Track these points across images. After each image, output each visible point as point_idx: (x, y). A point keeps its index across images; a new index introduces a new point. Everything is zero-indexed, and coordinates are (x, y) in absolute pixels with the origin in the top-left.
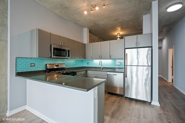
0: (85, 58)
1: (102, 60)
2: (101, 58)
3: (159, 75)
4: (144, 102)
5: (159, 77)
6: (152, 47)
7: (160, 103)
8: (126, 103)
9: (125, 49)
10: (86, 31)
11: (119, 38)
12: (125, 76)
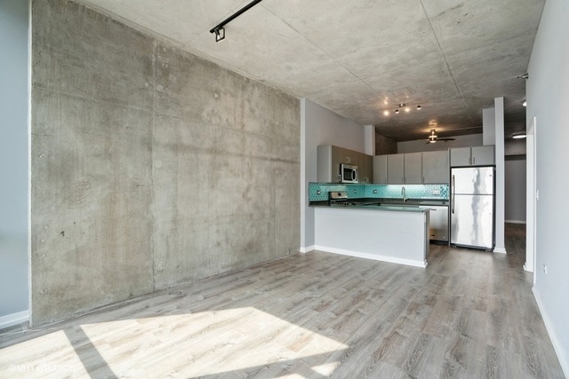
0: (372, 181)
1: (405, 186)
2: (404, 181)
3: (505, 219)
4: (482, 250)
5: (505, 223)
6: (494, 166)
7: (506, 250)
8: (454, 253)
9: (451, 168)
10: (370, 132)
11: (435, 139)
12: (451, 211)
